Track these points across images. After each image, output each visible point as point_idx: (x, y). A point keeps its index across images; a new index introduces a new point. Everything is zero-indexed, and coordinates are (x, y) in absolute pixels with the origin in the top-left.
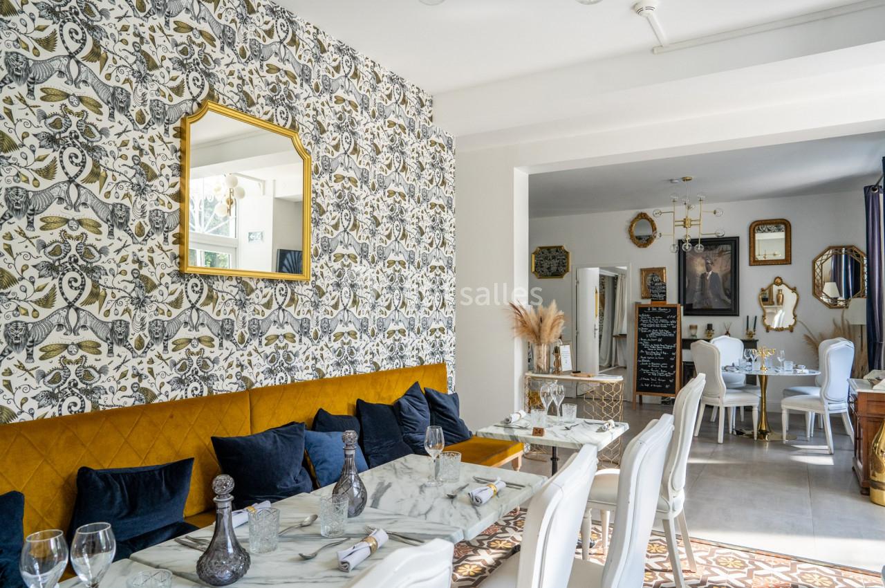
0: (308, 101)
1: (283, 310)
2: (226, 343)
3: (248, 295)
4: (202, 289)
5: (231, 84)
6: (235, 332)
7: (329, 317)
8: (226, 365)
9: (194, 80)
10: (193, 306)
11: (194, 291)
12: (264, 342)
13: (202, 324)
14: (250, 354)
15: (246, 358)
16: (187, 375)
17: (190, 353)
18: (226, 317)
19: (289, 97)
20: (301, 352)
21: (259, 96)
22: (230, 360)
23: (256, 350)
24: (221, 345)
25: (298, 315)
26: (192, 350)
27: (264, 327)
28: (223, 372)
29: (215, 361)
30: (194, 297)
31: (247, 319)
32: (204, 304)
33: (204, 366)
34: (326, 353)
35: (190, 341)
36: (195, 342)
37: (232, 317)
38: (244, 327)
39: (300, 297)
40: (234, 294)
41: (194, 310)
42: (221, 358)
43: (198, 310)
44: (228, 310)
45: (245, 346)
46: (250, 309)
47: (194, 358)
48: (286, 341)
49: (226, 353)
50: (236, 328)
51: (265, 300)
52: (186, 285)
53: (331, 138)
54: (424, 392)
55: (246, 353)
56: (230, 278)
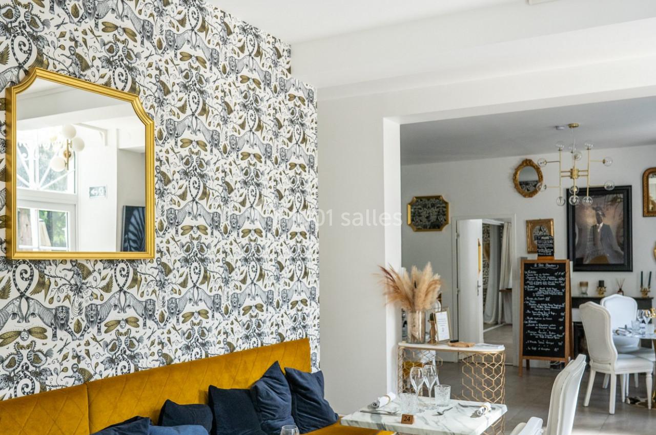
0: (150, 60)
1: (125, 292)
2: (61, 333)
3: (85, 278)
4: (32, 276)
5: (62, 47)
6: (70, 321)
7: (176, 296)
8: (60, 357)
9: (20, 45)
10: (22, 295)
11: (23, 278)
12: (103, 328)
13: (33, 314)
14: (88, 344)
15: (83, 348)
16: (16, 371)
17: (19, 347)
18: (60, 304)
19: (128, 56)
20: (145, 337)
21: (94, 59)
22: (64, 352)
23: (94, 339)
24: (55, 335)
25: (142, 296)
26: (22, 343)
27: (103, 313)
28: (57, 365)
29: (48, 354)
30: (23, 285)
31: (84, 305)
32: (35, 292)
33: (36, 360)
34: (174, 336)
35: (19, 333)
36: (24, 335)
37: (67, 303)
38: (80, 314)
39: (143, 276)
40: (68, 278)
41: (24, 300)
42: (55, 350)
43: (27, 299)
44: (62, 296)
45: (82, 335)
46: (86, 294)
47: (25, 352)
48: (128, 326)
49: (60, 344)
50: (71, 316)
51: (104, 283)
52: (14, 272)
53: (176, 100)
54: (284, 372)
55: (83, 342)
56: (64, 262)
